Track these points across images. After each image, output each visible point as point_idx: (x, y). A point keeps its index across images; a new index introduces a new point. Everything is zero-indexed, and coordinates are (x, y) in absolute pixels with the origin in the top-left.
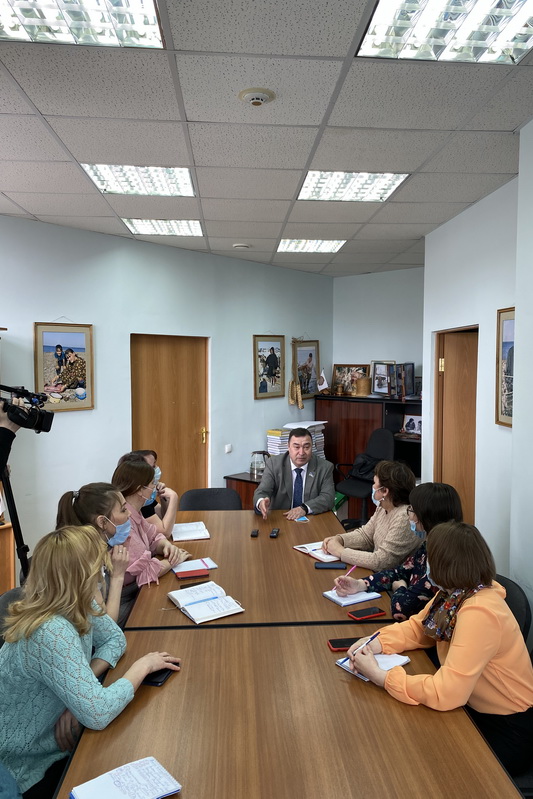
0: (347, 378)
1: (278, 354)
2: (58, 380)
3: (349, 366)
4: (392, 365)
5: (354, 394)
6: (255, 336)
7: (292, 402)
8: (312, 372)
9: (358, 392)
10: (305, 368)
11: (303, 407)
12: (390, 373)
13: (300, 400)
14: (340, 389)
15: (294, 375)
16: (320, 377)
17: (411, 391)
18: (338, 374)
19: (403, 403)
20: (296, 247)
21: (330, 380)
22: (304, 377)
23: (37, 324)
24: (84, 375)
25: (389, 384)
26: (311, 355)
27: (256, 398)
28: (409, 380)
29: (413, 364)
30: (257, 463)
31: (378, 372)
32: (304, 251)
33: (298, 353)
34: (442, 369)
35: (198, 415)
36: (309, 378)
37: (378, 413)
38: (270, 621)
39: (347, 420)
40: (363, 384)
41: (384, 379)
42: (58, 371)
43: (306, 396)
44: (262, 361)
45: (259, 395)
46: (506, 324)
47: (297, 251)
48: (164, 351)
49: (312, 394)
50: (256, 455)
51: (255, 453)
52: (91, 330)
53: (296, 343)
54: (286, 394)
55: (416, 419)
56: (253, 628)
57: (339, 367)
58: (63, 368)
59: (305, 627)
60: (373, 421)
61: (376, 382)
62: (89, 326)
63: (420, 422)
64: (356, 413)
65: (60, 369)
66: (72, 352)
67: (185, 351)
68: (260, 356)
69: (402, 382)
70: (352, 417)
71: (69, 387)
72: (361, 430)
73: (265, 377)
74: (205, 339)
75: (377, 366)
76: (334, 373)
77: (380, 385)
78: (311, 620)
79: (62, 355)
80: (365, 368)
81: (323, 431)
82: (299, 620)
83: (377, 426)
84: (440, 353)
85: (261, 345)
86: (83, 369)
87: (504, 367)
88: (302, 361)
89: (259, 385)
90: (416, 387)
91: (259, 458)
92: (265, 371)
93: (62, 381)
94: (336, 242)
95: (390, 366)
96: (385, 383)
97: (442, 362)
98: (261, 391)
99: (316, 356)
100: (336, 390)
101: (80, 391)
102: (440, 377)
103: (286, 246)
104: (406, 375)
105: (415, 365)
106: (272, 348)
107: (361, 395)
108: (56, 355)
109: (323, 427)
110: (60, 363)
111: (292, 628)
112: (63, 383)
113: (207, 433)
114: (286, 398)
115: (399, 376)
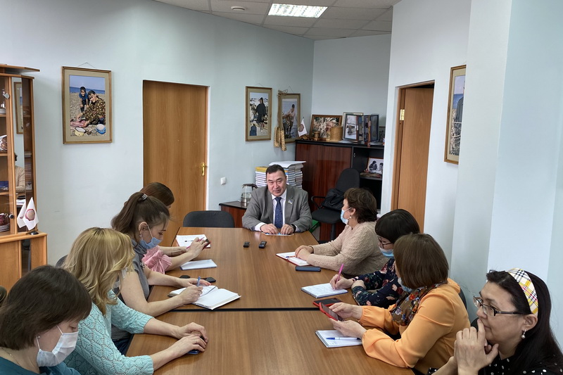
0: (323, 126)
1: (266, 104)
2: (83, 117)
3: (325, 117)
4: (361, 116)
5: (328, 140)
6: (248, 87)
7: (277, 145)
8: (294, 120)
9: (331, 138)
10: (288, 117)
11: (286, 149)
12: (359, 123)
13: (283, 143)
14: (316, 136)
15: (279, 122)
16: (300, 125)
17: (374, 138)
18: (315, 123)
19: (369, 148)
20: (285, 11)
21: (309, 128)
22: (287, 124)
23: (64, 68)
24: (104, 113)
25: (358, 132)
26: (293, 106)
27: (247, 140)
28: (374, 129)
29: (378, 116)
30: (247, 193)
31: (349, 122)
32: (291, 15)
33: (283, 103)
34: (402, 118)
35: (198, 152)
36: (291, 125)
37: (347, 156)
38: (260, 307)
39: (322, 162)
40: (336, 131)
41: (353, 127)
42: (82, 109)
43: (288, 140)
44: (253, 109)
45: (250, 138)
46: (457, 80)
47: (286, 14)
48: (171, 96)
49: (294, 138)
50: (246, 187)
51: (245, 185)
52: (110, 76)
53: (282, 95)
54: (272, 138)
55: (378, 161)
56: (247, 312)
57: (316, 117)
58: (86, 107)
59: (288, 312)
60: (343, 163)
61: (347, 130)
62: (109, 72)
63: (382, 164)
64: (329, 155)
65: (83, 108)
66: (94, 93)
67: (188, 96)
68: (251, 105)
69: (368, 130)
70: (326, 158)
71: (91, 124)
72: (333, 170)
73: (255, 122)
74: (206, 88)
75: (348, 116)
76: (312, 122)
77: (350, 133)
78: (293, 307)
79: (85, 96)
80: (338, 118)
81: (302, 169)
82: (283, 307)
83: (346, 166)
84: (402, 105)
85: (252, 95)
86: (103, 108)
87: (454, 115)
88: (286, 111)
89: (249, 129)
90: (380, 134)
91: (248, 189)
92: (255, 117)
93: (85, 117)
94: (318, 7)
95: (359, 117)
96: (354, 131)
97: (403, 112)
98: (251, 134)
99: (297, 107)
100: (314, 136)
101: (100, 127)
102: (400, 125)
103: (276, 10)
104: (371, 124)
105: (380, 117)
106: (262, 99)
107: (335, 140)
108: (81, 96)
109: (302, 166)
110: (84, 103)
111: (278, 312)
112: (86, 120)
113: (206, 167)
114: (272, 141)
115: (366, 125)
